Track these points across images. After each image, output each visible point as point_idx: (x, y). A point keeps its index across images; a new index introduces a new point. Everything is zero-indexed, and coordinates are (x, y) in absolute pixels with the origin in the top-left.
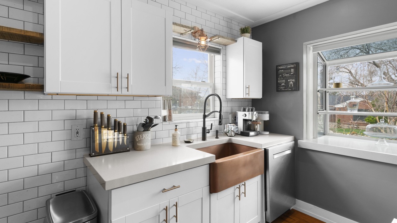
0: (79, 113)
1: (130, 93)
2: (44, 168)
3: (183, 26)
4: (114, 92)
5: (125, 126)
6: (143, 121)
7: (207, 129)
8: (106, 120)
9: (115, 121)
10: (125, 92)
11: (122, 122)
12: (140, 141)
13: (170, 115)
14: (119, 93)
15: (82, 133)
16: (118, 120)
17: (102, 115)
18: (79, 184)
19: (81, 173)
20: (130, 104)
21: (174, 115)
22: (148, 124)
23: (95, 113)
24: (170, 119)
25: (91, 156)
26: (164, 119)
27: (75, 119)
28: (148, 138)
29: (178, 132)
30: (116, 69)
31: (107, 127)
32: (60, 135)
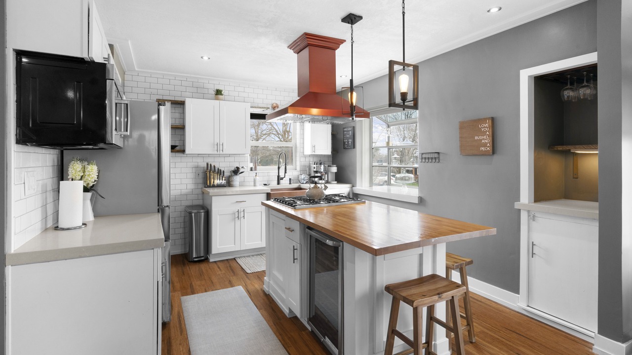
0: (199, 164)
1: (224, 153)
2: (184, 192)
3: (260, 108)
4: (216, 153)
5: (223, 172)
6: (233, 169)
7: (281, 177)
8: (213, 168)
9: (218, 169)
10: (221, 152)
11: (222, 170)
12: (232, 181)
13: (255, 167)
14: (218, 153)
15: (201, 176)
16: (220, 168)
17: (211, 165)
18: (200, 202)
19: (200, 197)
20: (227, 159)
21: (258, 167)
22: (236, 171)
23: (207, 164)
24: (255, 170)
25: (205, 187)
26: (251, 169)
27: (197, 167)
28: (237, 179)
29: (257, 177)
30: (217, 141)
31: (214, 172)
32: (191, 175)
